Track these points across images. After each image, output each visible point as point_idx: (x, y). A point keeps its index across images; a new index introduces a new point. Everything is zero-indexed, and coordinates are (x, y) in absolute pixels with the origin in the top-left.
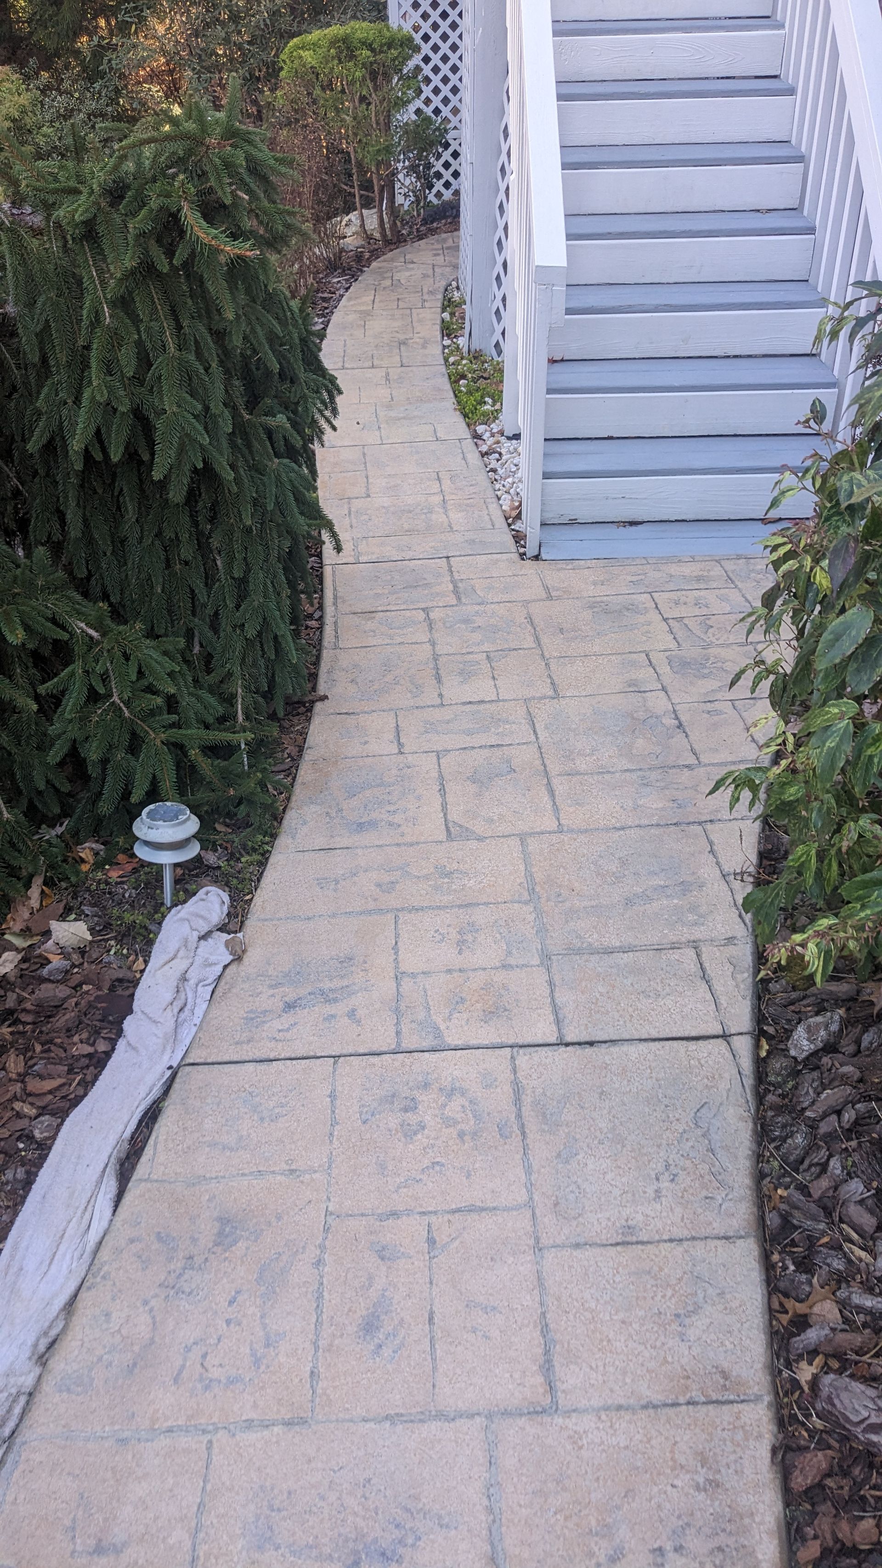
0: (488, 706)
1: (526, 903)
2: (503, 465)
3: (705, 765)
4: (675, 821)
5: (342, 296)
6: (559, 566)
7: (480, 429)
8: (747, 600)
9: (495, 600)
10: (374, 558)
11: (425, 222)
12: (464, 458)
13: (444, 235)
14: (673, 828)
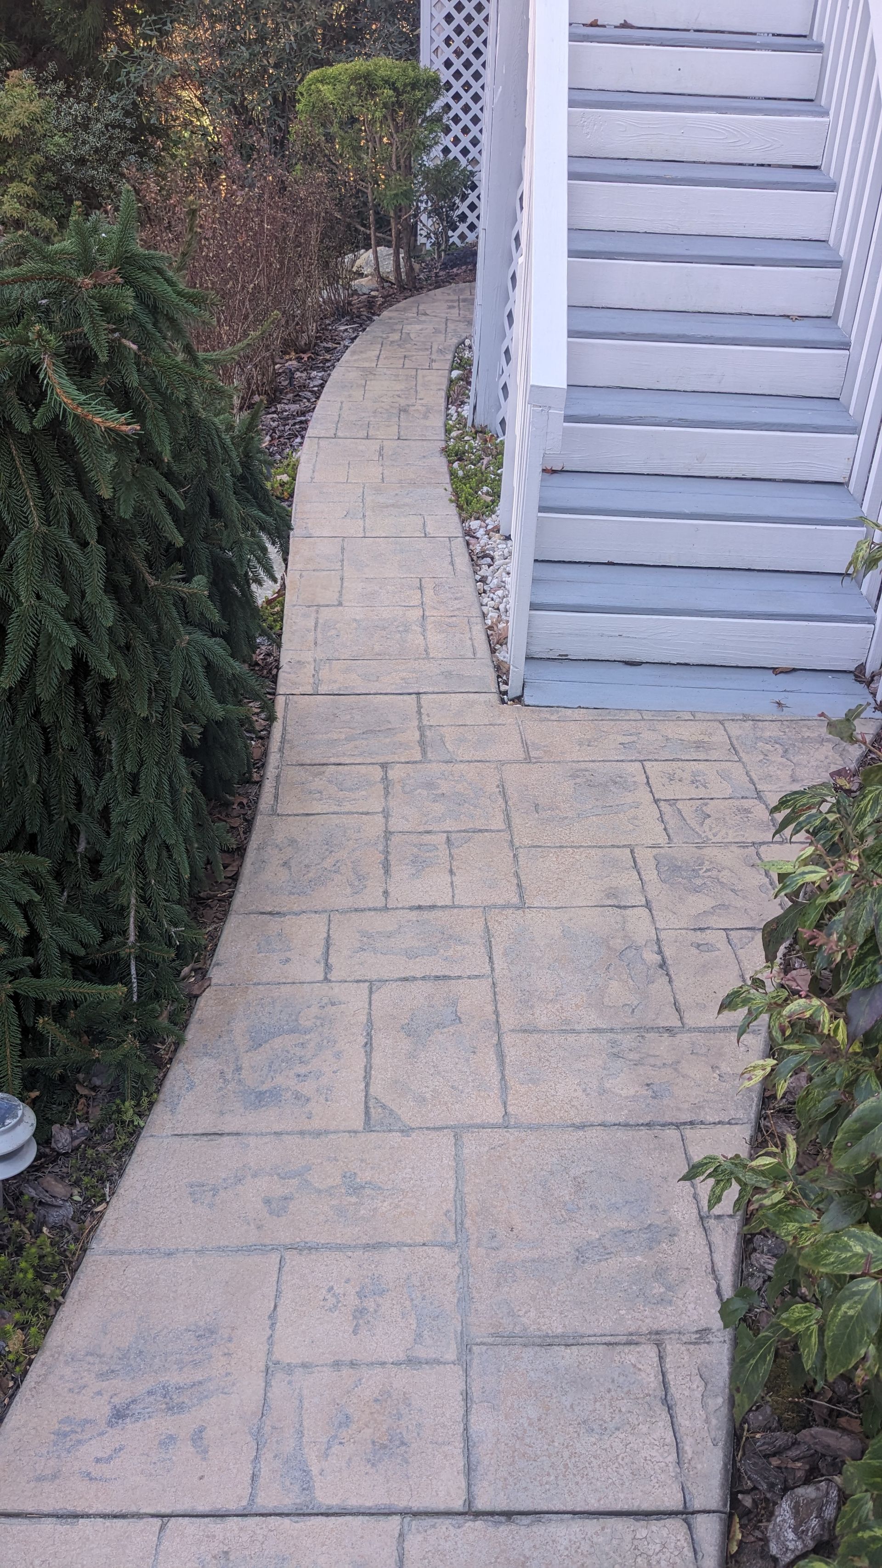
0: (439, 913)
1: (450, 1247)
2: (494, 572)
3: (690, 1030)
4: (647, 1120)
5: (347, 347)
6: (543, 715)
7: (474, 524)
8: (752, 781)
9: (466, 758)
10: (334, 688)
11: (445, 266)
12: (452, 563)
13: (462, 285)
14: (644, 1132)
